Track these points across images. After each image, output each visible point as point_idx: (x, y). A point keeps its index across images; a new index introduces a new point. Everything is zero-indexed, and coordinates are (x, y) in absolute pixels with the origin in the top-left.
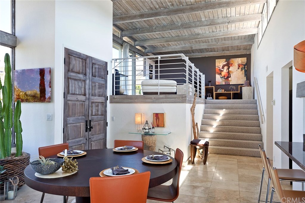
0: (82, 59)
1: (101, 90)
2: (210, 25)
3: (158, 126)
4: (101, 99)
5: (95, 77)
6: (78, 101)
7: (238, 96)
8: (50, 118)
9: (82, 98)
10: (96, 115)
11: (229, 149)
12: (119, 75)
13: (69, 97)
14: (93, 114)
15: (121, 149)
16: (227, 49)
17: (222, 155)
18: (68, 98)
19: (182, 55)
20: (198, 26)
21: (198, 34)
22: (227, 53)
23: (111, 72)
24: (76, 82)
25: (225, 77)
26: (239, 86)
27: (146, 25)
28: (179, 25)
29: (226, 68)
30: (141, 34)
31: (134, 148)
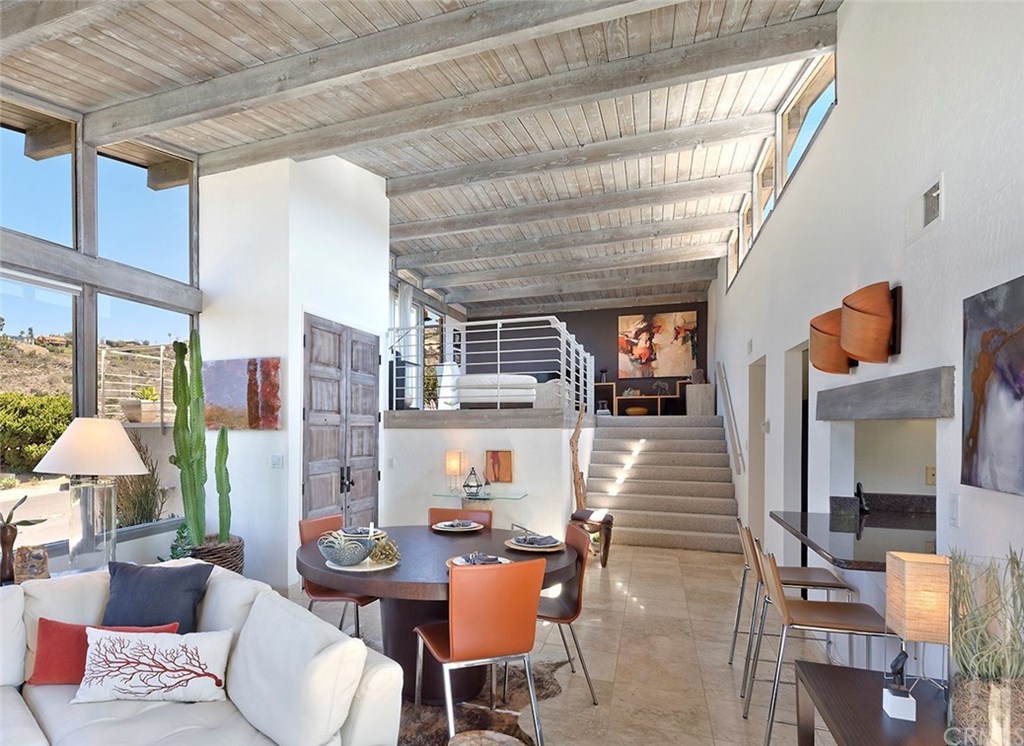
0: (334, 333)
1: (369, 400)
2: (612, 240)
3: (497, 480)
4: (368, 420)
5: (357, 371)
6: (327, 425)
7: (676, 407)
8: (279, 463)
9: (334, 418)
10: (358, 456)
11: (659, 535)
12: (404, 363)
13: (314, 418)
14: (354, 453)
15: (452, 526)
16: (649, 291)
17: (642, 548)
18: (311, 420)
19: (552, 319)
20: (582, 243)
21: (580, 260)
22: (648, 301)
23: (387, 357)
24: (324, 385)
25: (641, 358)
26: (678, 382)
27: (455, 242)
28: (536, 240)
29: (644, 336)
30: (443, 264)
31: (474, 525)
